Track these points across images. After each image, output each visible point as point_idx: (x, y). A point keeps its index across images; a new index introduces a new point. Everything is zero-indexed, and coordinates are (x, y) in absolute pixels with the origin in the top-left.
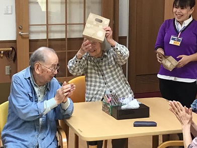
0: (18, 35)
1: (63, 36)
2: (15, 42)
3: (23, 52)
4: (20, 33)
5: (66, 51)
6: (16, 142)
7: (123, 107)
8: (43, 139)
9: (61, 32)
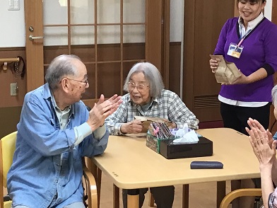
0: (28, 40)
1: (91, 41)
2: (23, 49)
3: (35, 63)
4: (31, 36)
5: (96, 62)
6: (27, 190)
7: (176, 142)
8: (64, 186)
9: (89, 35)
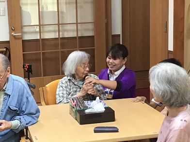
0: (11, 36)
4: (13, 33)
5: (60, 50)
7: (87, 111)
